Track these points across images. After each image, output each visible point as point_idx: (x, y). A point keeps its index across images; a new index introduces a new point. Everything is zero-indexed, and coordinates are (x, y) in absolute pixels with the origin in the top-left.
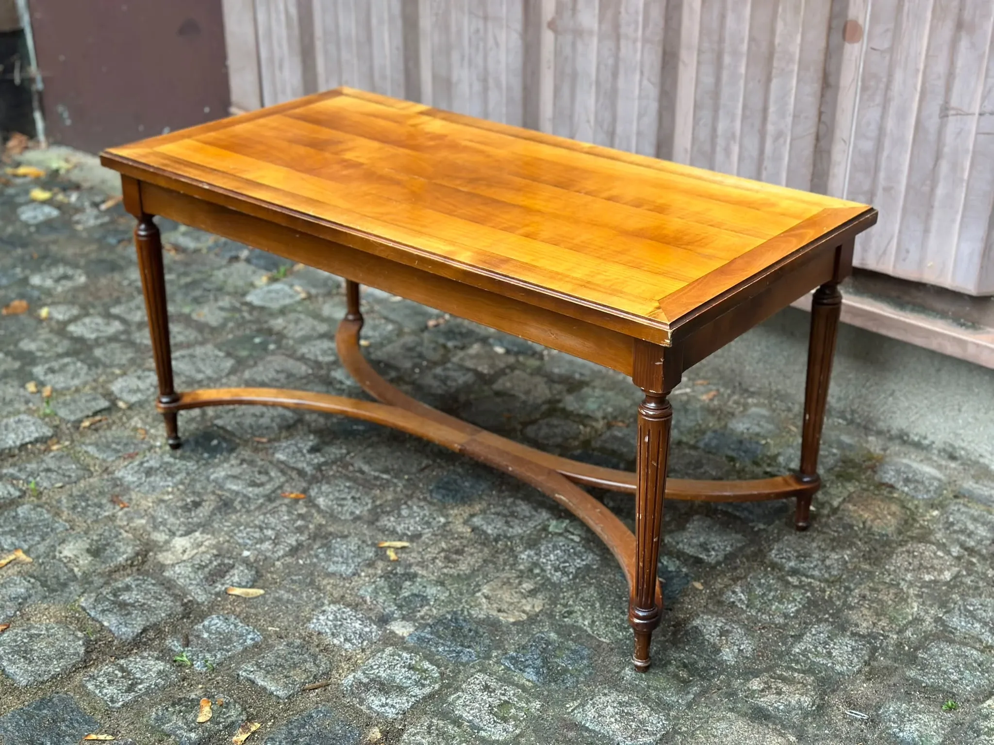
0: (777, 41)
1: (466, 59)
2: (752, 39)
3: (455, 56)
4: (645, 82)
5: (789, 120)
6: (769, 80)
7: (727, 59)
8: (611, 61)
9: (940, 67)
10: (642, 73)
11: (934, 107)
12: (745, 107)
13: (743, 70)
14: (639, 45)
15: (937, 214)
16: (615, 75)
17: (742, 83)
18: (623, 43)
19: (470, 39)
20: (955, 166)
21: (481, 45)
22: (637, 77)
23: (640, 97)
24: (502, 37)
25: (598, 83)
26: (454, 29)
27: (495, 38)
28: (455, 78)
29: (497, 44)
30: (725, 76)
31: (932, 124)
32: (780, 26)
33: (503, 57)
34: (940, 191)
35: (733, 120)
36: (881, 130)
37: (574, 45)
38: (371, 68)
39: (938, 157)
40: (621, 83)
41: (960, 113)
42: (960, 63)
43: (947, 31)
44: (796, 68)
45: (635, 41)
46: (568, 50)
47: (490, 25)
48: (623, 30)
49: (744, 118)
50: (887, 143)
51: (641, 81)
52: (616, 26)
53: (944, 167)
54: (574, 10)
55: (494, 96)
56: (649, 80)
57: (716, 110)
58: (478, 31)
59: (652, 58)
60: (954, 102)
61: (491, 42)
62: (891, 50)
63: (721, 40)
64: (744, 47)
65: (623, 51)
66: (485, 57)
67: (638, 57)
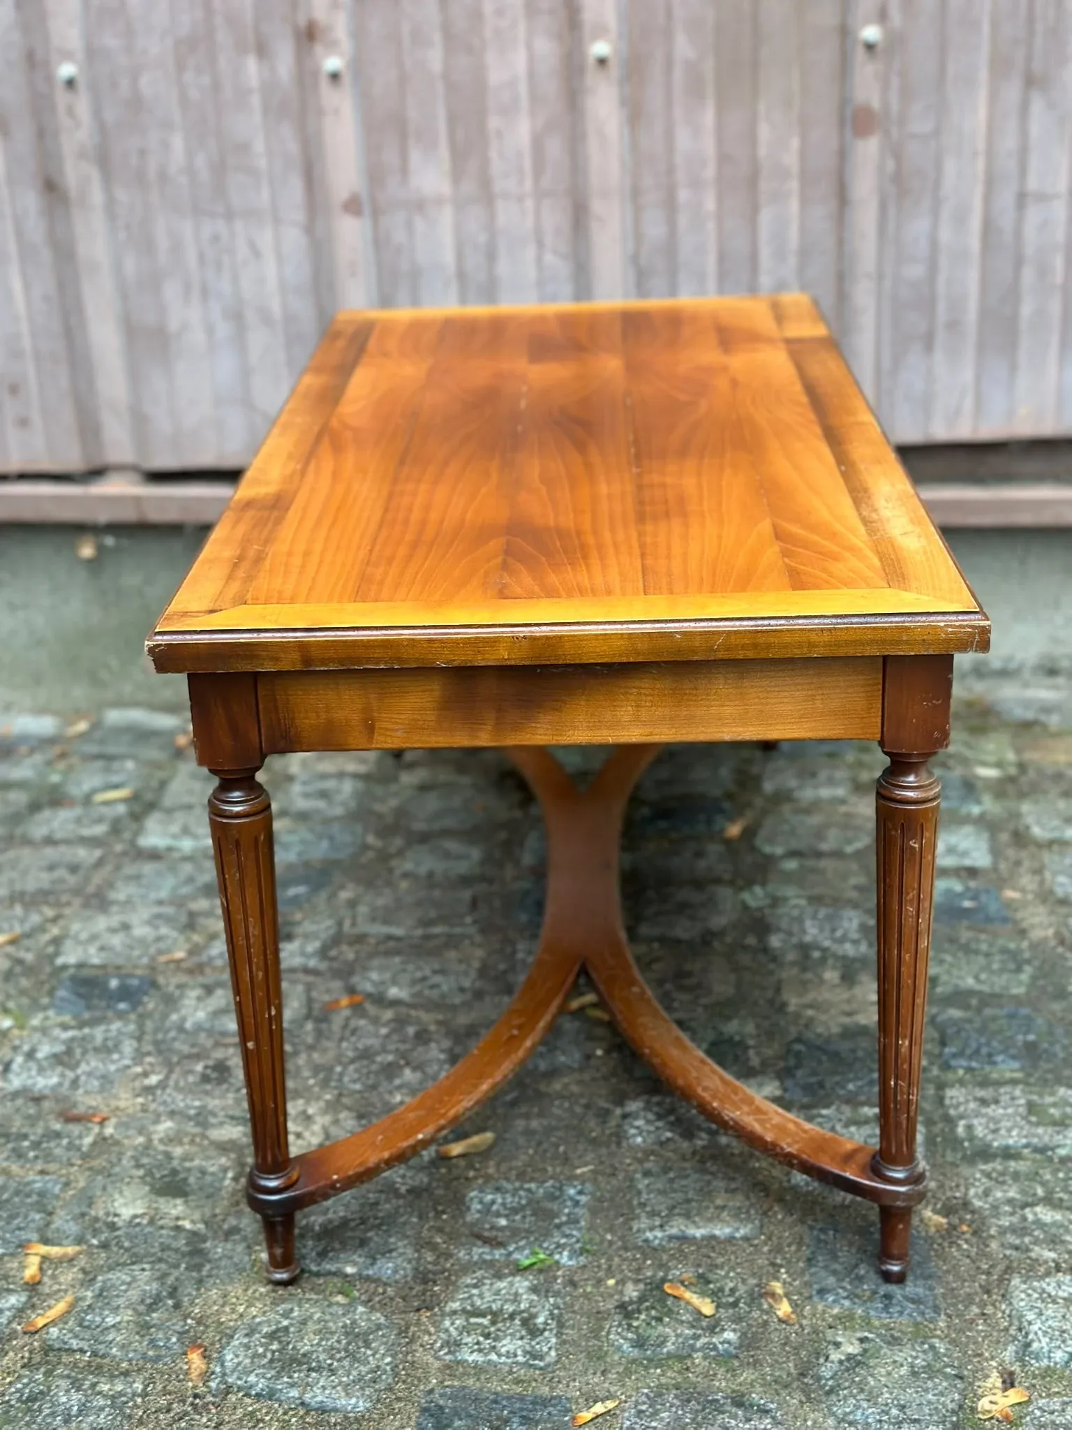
0: (762, 151)
1: (196, 289)
2: (723, 158)
3: (171, 291)
4: (549, 258)
5: (792, 261)
6: (755, 210)
7: (683, 195)
8: (482, 238)
9: (1009, 142)
10: (540, 244)
11: (1006, 199)
12: (722, 258)
13: (710, 204)
14: (529, 204)
15: (1025, 343)
16: (491, 255)
17: (711, 226)
18: (500, 205)
19: (201, 258)
20: (1043, 271)
21: (226, 259)
22: (530, 252)
23: (540, 282)
24: (265, 239)
25: (461, 275)
26: (163, 243)
27: (251, 245)
28: (173, 324)
29: (257, 254)
30: (683, 220)
31: (1006, 221)
32: (764, 132)
33: (270, 270)
34: (1026, 310)
36: (934, 244)
37: (409, 226)
39: (1019, 262)
40: (503, 268)
41: (1043, 198)
42: (1035, 129)
43: (1012, 92)
44: (794, 185)
45: (520, 199)
46: (399, 236)
47: (239, 226)
48: (498, 186)
49: (723, 276)
50: (943, 262)
51: (539, 260)
52: (485, 183)
53: (1028, 275)
54: (404, 171)
55: (258, 339)
56: (553, 251)
57: (673, 273)
59: (555, 218)
60: (1033, 184)
61: (243, 251)
62: (937, 133)
63: (671, 170)
64: (710, 172)
65: (502, 220)
66: (235, 280)
67: (529, 222)
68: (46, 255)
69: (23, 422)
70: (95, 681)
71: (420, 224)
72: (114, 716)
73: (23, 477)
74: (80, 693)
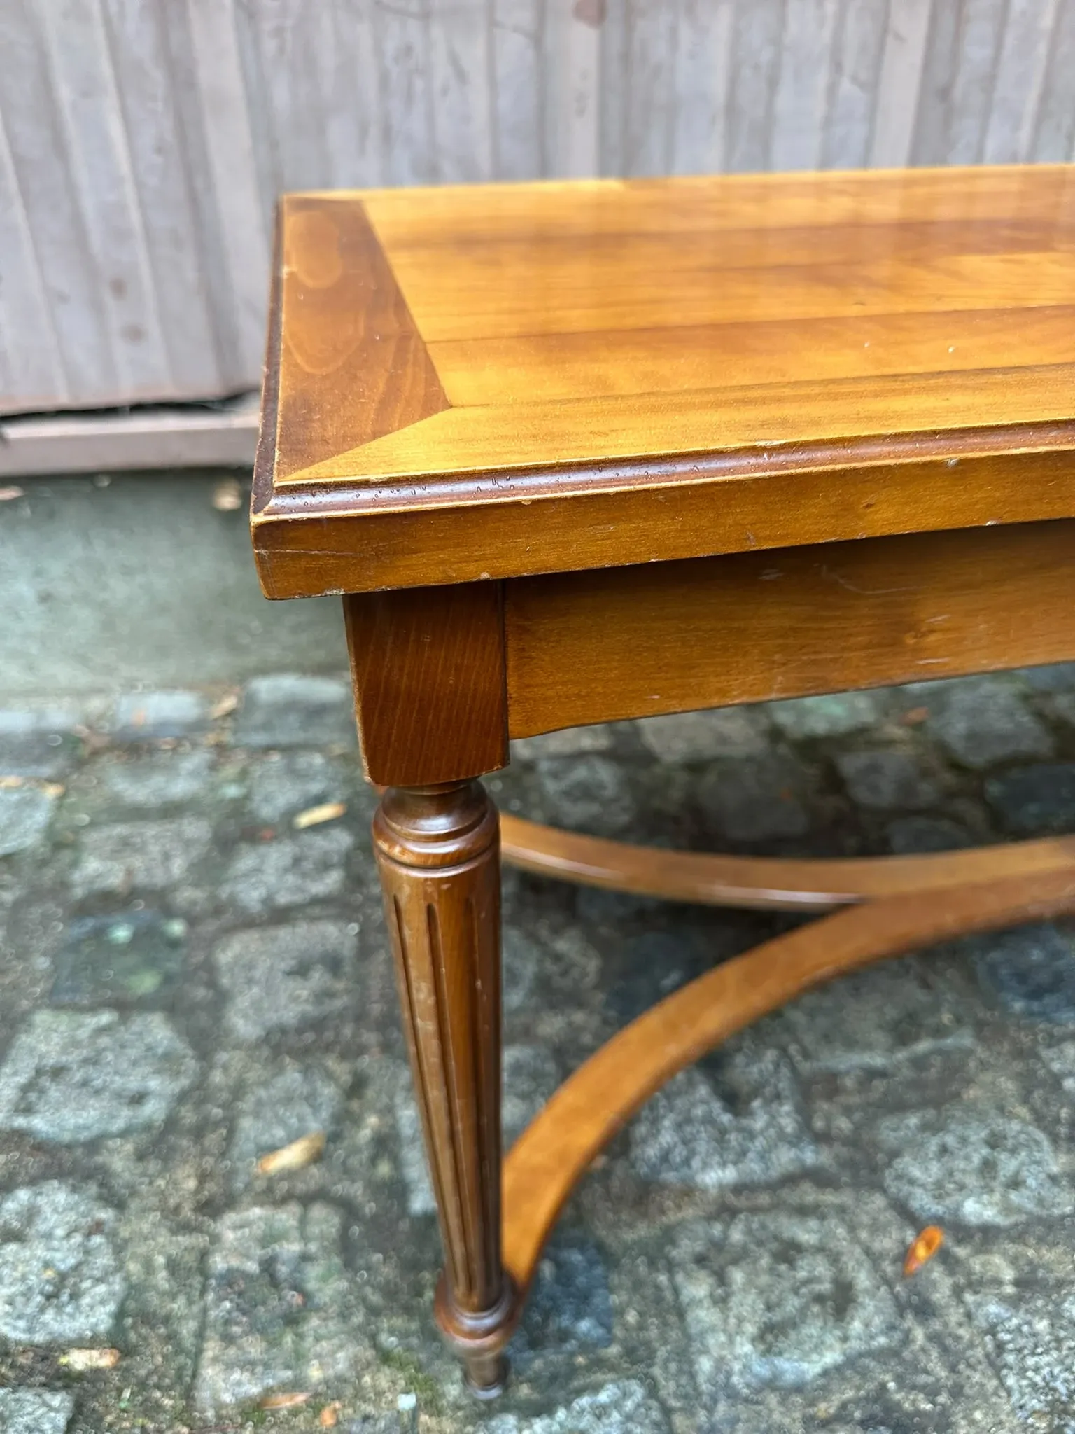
1: (374, 131)
3: (339, 132)
4: (846, 87)
8: (766, 55)
10: (837, 67)
12: (1046, 94)
13: (1046, 22)
14: (830, 7)
16: (773, 83)
17: (1042, 49)
18: (794, 8)
19: (383, 81)
21: (419, 84)
22: (821, 79)
23: (828, 122)
24: (474, 55)
25: (732, 109)
26: (328, 60)
27: (454, 60)
29: (461, 76)
30: (1010, 40)
35: (1016, 127)
37: (673, 31)
38: (77, 220)
40: (784, 101)
47: (437, 32)
49: (1042, 117)
51: (832, 90)
56: (854, 79)
57: (986, 113)
58: (408, 50)
61: (442, 71)
65: (793, 27)
66: (430, 117)
67: (826, 35)
68: (157, 77)
69: (135, 334)
70: (233, 646)
71: (686, 34)
72: (267, 688)
73: (139, 408)
74: (215, 662)
